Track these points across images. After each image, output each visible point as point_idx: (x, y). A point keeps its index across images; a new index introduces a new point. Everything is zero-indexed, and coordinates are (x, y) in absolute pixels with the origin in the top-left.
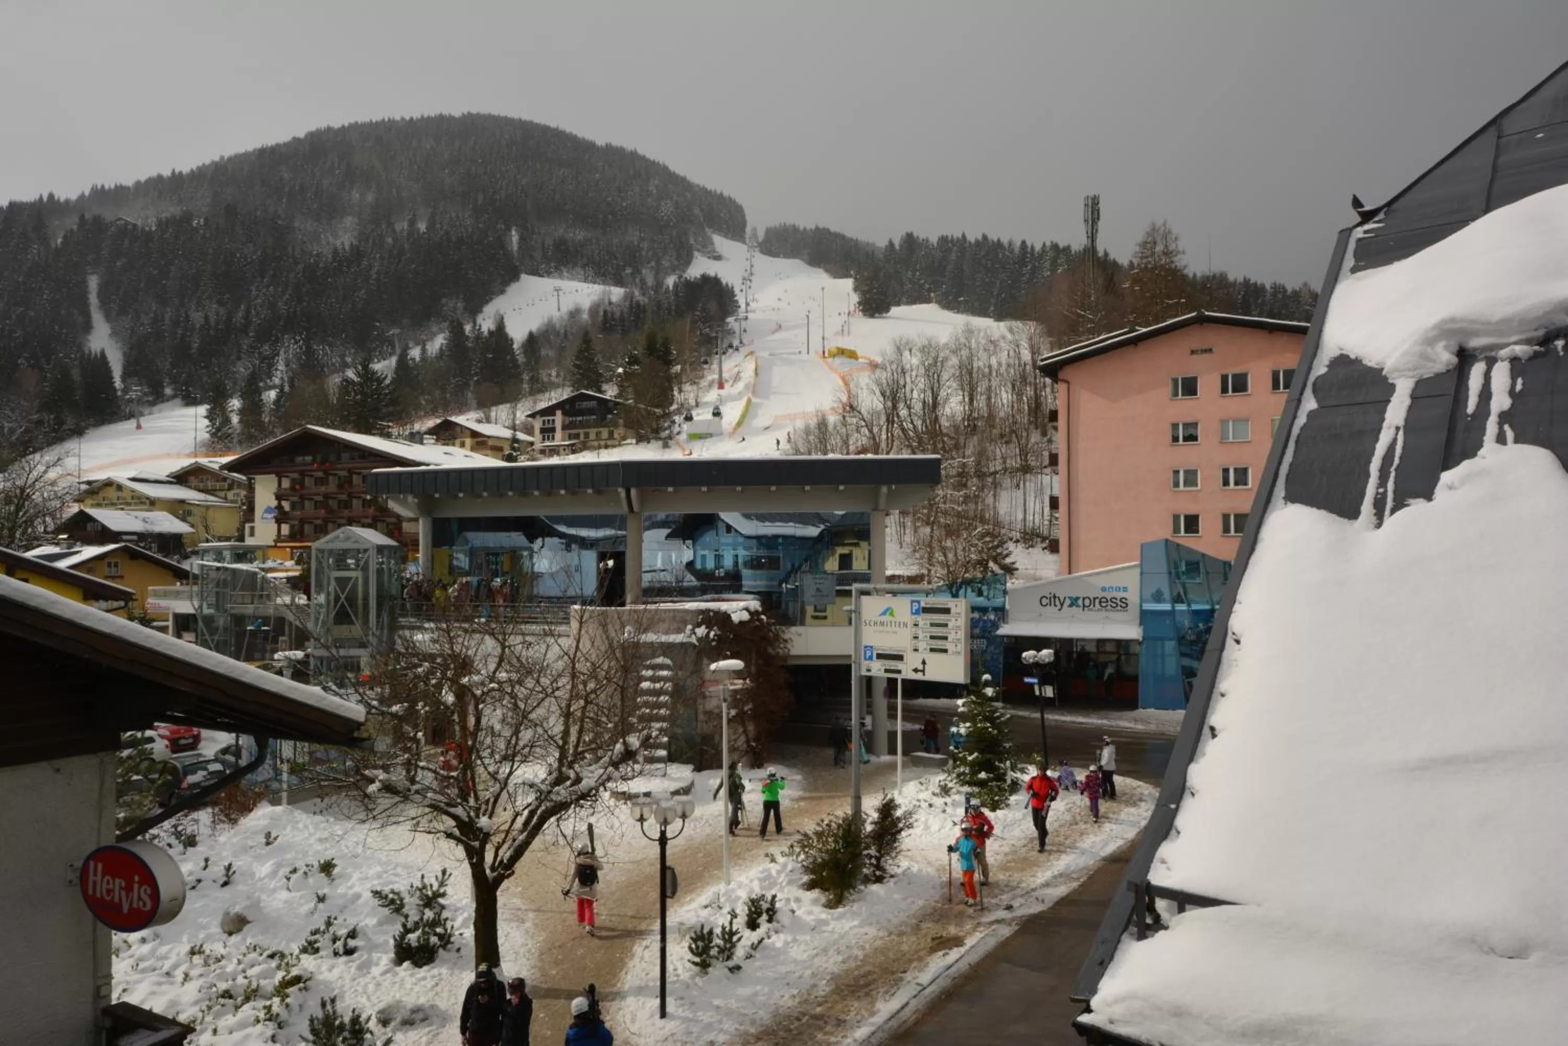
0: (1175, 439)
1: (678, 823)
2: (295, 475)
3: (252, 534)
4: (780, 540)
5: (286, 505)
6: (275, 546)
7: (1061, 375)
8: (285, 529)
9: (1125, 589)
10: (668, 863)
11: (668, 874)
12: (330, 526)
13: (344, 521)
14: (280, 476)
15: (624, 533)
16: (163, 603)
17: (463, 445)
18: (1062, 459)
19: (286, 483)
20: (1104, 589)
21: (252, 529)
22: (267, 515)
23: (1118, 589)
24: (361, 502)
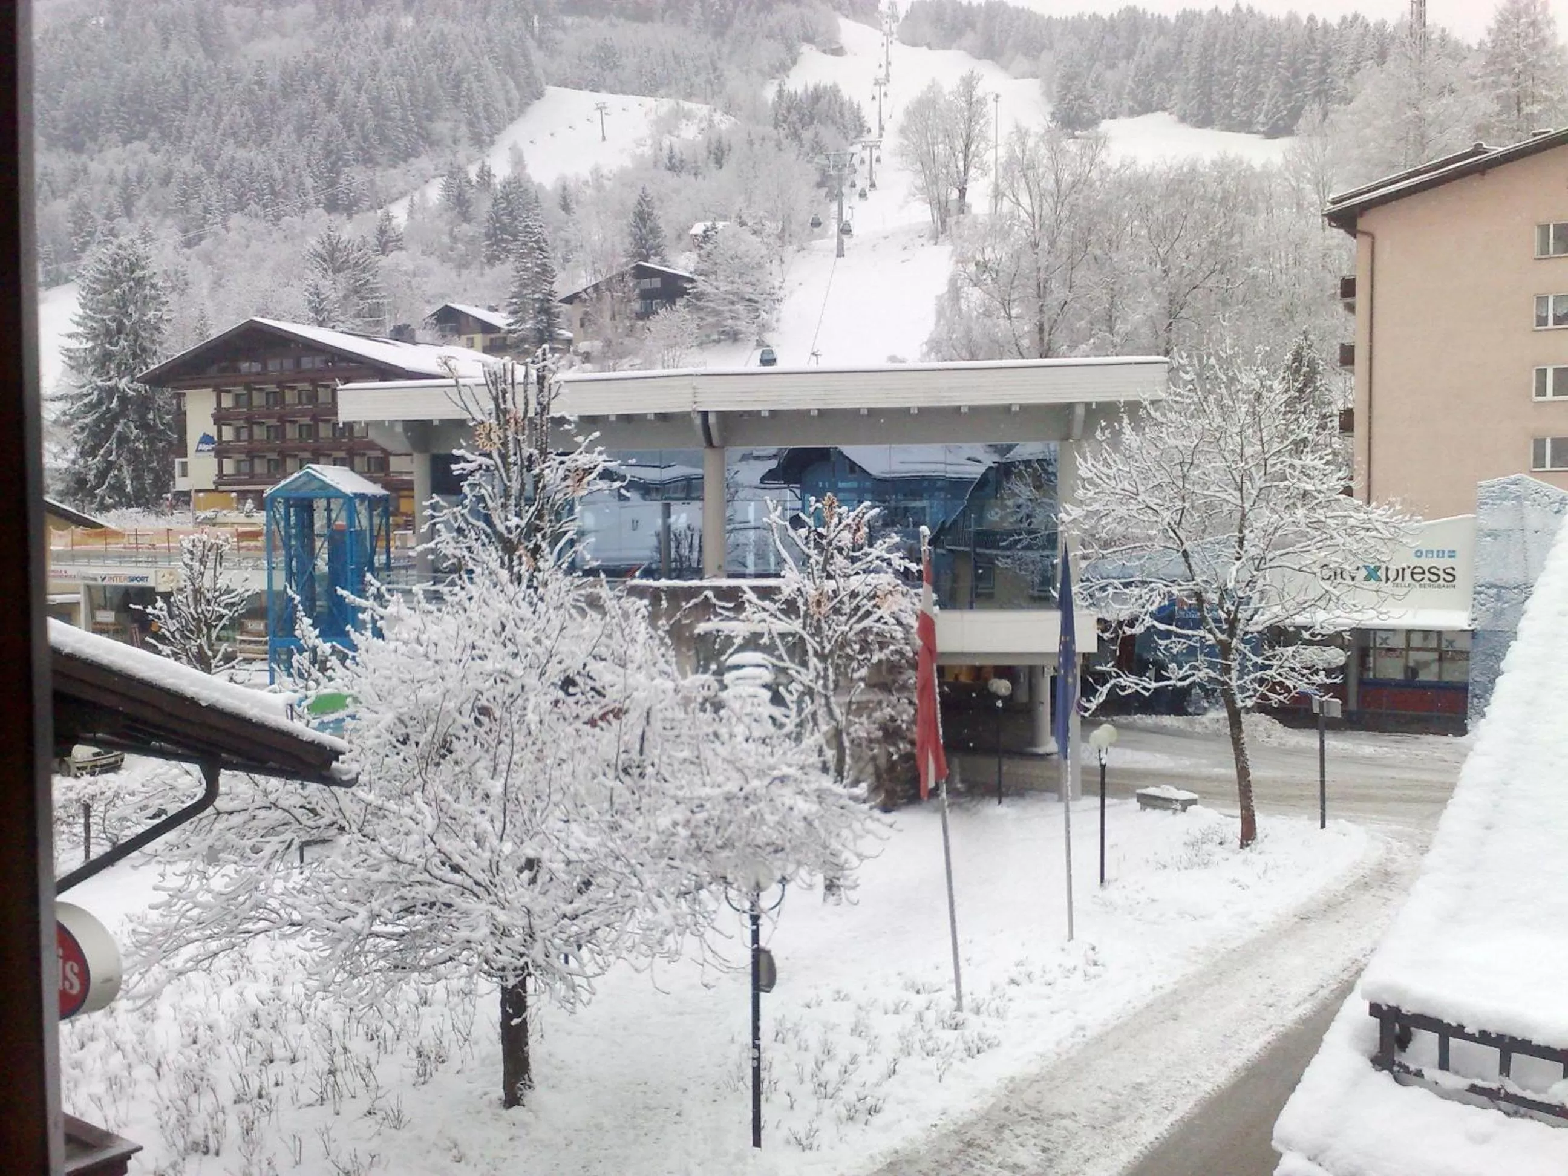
0: (1542, 321)
1: (775, 889)
2: (240, 389)
3: (184, 474)
4: (926, 484)
5: (228, 433)
6: (216, 490)
7: (1362, 224)
8: (229, 467)
9: (1452, 554)
10: (762, 943)
11: (763, 958)
12: (290, 462)
13: (307, 455)
14: (219, 392)
15: (699, 471)
16: (72, 570)
17: (471, 345)
18: (1361, 355)
19: (227, 402)
20: (1419, 554)
21: (184, 465)
22: (203, 447)
23: (1441, 554)
24: (330, 426)
